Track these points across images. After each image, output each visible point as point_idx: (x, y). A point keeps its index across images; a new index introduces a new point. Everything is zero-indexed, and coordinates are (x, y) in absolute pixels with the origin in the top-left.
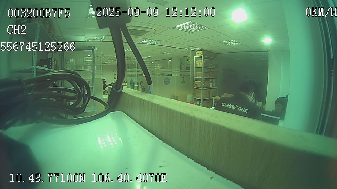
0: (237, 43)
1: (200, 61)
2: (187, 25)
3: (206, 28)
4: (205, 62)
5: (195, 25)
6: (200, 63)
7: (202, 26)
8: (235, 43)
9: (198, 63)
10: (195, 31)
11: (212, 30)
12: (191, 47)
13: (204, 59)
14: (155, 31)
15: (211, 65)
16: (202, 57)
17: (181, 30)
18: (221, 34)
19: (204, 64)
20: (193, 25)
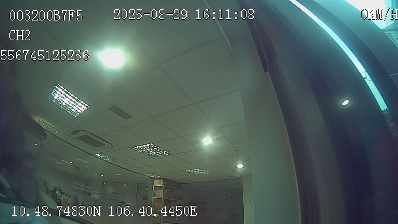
0: (205, 172)
1: (160, 191)
2: (148, 148)
3: (168, 154)
4: (166, 193)
5: (157, 149)
6: (159, 194)
7: (165, 151)
8: (202, 172)
9: (157, 194)
10: (157, 156)
11: (175, 156)
12: (150, 174)
13: (165, 189)
14: (111, 146)
15: (174, 196)
16: (162, 186)
17: (141, 152)
18: (186, 161)
19: (165, 195)
20: (155, 148)
